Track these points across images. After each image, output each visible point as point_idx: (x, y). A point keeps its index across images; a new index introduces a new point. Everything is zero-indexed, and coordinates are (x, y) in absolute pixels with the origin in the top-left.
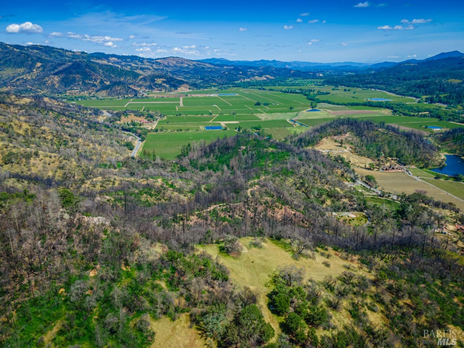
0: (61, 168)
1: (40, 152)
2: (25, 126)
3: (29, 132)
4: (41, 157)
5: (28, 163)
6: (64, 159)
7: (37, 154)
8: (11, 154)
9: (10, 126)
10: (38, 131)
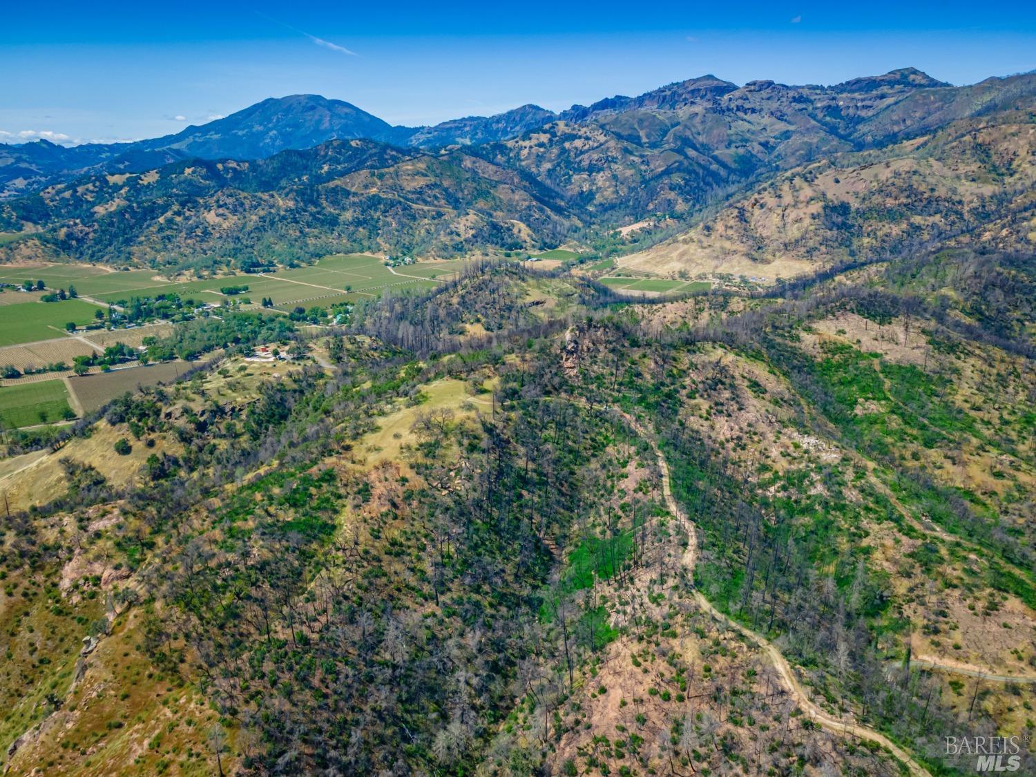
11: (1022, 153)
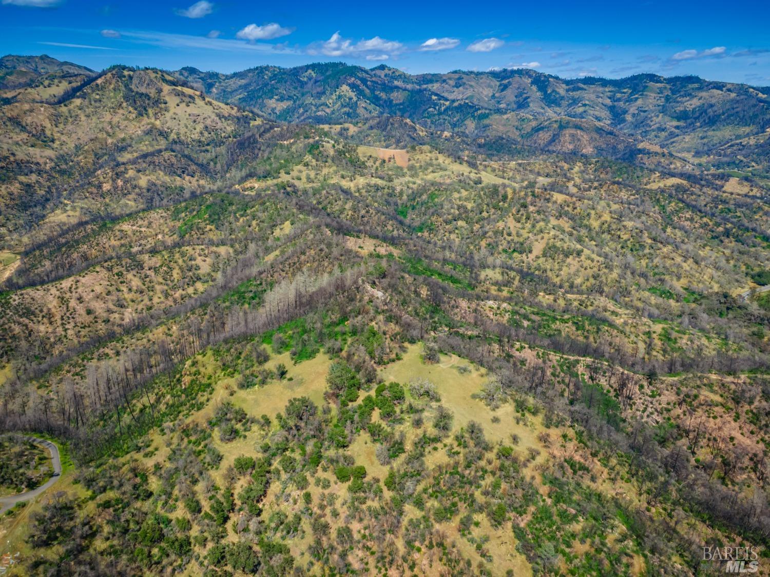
0: (594, 277)
1: (586, 252)
2: (606, 217)
3: (606, 225)
4: (583, 258)
5: (564, 262)
6: (606, 267)
7: (579, 253)
8: (554, 246)
9: (589, 215)
10: (614, 227)
11: (47, 124)
